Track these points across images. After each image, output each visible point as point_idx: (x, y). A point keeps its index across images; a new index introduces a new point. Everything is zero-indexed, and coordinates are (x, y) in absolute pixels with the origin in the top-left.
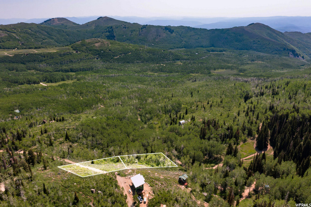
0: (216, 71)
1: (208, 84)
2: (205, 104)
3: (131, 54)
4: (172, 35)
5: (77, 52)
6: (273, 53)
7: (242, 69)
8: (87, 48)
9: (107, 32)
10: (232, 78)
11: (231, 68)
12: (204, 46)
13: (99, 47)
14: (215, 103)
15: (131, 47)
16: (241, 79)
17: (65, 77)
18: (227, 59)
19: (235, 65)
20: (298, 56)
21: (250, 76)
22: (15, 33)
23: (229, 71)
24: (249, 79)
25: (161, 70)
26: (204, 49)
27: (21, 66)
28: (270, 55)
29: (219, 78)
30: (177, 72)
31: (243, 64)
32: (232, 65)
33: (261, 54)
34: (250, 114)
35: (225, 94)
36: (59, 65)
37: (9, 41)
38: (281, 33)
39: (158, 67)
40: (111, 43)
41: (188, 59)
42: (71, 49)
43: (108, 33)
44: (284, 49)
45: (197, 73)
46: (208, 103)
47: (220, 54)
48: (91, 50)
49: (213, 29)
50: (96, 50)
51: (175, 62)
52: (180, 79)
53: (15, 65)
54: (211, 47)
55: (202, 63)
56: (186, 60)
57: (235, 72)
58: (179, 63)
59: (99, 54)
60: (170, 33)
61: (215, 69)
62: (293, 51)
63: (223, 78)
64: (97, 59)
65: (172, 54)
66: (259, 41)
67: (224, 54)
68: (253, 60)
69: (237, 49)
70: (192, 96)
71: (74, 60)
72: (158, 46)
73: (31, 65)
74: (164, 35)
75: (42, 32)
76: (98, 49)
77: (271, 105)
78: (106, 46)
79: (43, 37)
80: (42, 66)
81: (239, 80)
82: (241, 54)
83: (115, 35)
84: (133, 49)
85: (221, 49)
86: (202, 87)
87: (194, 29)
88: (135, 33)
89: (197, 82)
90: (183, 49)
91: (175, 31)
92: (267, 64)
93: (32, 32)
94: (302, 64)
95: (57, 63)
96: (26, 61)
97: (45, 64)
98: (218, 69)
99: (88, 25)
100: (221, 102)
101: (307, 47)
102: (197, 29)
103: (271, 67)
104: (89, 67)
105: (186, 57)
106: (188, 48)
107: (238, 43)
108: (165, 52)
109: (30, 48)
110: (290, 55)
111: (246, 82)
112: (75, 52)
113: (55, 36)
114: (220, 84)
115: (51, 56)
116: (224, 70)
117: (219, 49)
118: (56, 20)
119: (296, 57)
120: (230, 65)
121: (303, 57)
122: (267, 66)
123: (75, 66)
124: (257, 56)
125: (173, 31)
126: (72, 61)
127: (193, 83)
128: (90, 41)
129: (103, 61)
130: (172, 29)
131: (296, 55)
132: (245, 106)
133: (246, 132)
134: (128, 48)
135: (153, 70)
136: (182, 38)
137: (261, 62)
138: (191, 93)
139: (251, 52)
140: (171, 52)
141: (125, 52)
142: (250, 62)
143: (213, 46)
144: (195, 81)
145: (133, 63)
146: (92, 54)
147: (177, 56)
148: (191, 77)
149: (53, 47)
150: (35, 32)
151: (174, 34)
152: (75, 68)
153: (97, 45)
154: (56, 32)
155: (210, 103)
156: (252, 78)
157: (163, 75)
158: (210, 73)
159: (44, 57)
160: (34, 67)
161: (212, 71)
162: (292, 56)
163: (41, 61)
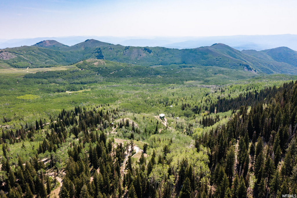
0: (188, 82)
1: (183, 89)
2: (183, 99)
3: (123, 71)
4: (150, 54)
5: (82, 69)
6: (232, 68)
7: (206, 80)
8: (89, 66)
9: (96, 52)
10: (199, 85)
11: (199, 80)
12: (177, 63)
13: (98, 66)
14: (188, 98)
15: (122, 65)
16: (205, 86)
17: (82, 87)
18: (196, 73)
19: (201, 78)
20: (251, 70)
21: (211, 84)
22: (22, 54)
23: (197, 82)
24: (210, 86)
25: (147, 82)
26: (177, 65)
27: (45, 81)
28: (229, 69)
29: (190, 86)
30: (159, 83)
31: (208, 77)
32: (199, 77)
33: (222, 69)
34: (208, 101)
35: (194, 94)
36: (71, 80)
37: (20, 61)
38: (239, 51)
39: (144, 79)
40: (106, 62)
41: (166, 74)
42: (77, 67)
43: (97, 54)
44: (240, 65)
45: (173, 84)
46: (184, 99)
47: (190, 70)
48: (92, 68)
49: (184, 49)
50: (96, 68)
51: (156, 76)
52: (163, 87)
53: (40, 80)
54: (183, 63)
55: (176, 76)
56: (164, 74)
57: (202, 82)
58: (159, 76)
59: (98, 71)
60: (148, 53)
61: (187, 81)
62: (247, 66)
63: (193, 86)
64: (98, 74)
65: (154, 70)
66: (220, 58)
67: (193, 69)
68: (216, 74)
69: (204, 65)
70: (174, 96)
71: (81, 76)
72: (140, 63)
73: (52, 79)
74: (144, 55)
75: (43, 53)
76: (97, 67)
77: (219, 96)
78: (103, 64)
79: (45, 57)
80: (60, 80)
81: (204, 87)
82: (206, 69)
83: (103, 55)
84: (124, 66)
85: (191, 65)
86: (179, 91)
87: (168, 49)
88: (120, 53)
89: (175, 89)
90: (160, 66)
91: (152, 51)
92: (226, 76)
93: (36, 54)
94: (253, 76)
95: (70, 78)
96: (47, 77)
97: (61, 79)
98: (189, 80)
99: (77, 46)
100: (192, 97)
101: (260, 63)
102: (170, 49)
103: (229, 79)
104: (94, 80)
105: (164, 72)
106: (164, 65)
107: (204, 60)
108: (148, 69)
109: (42, 67)
110: (245, 69)
111: (208, 87)
112: (80, 70)
113: (54, 57)
114: (191, 89)
115: (64, 73)
116: (194, 81)
117: (189, 65)
118: (48, 42)
119: (250, 70)
120: (197, 77)
121: (255, 71)
122: (225, 78)
123: (84, 80)
124: (219, 70)
125: (151, 51)
126: (80, 76)
127: (173, 90)
128: (89, 61)
129: (102, 76)
130: (150, 49)
131: (250, 69)
132: (205, 98)
133: (205, 108)
134: (120, 66)
135: (141, 82)
136: (159, 57)
137: (222, 75)
138: (173, 94)
139: (214, 67)
140: (152, 68)
141: (118, 69)
142: (213, 75)
143: (184, 63)
144: (173, 88)
145: (125, 77)
146: (93, 71)
147: (157, 71)
148: (170, 86)
149: (60, 66)
150: (38, 54)
151: (152, 54)
152: (84, 81)
153: (95, 64)
154: (54, 53)
155: (185, 98)
156: (212, 85)
157: (150, 85)
158: (183, 83)
159: (59, 74)
160: (54, 81)
161: (185, 82)
162: (246, 70)
163: (58, 77)
